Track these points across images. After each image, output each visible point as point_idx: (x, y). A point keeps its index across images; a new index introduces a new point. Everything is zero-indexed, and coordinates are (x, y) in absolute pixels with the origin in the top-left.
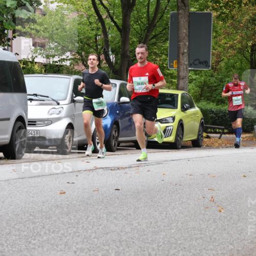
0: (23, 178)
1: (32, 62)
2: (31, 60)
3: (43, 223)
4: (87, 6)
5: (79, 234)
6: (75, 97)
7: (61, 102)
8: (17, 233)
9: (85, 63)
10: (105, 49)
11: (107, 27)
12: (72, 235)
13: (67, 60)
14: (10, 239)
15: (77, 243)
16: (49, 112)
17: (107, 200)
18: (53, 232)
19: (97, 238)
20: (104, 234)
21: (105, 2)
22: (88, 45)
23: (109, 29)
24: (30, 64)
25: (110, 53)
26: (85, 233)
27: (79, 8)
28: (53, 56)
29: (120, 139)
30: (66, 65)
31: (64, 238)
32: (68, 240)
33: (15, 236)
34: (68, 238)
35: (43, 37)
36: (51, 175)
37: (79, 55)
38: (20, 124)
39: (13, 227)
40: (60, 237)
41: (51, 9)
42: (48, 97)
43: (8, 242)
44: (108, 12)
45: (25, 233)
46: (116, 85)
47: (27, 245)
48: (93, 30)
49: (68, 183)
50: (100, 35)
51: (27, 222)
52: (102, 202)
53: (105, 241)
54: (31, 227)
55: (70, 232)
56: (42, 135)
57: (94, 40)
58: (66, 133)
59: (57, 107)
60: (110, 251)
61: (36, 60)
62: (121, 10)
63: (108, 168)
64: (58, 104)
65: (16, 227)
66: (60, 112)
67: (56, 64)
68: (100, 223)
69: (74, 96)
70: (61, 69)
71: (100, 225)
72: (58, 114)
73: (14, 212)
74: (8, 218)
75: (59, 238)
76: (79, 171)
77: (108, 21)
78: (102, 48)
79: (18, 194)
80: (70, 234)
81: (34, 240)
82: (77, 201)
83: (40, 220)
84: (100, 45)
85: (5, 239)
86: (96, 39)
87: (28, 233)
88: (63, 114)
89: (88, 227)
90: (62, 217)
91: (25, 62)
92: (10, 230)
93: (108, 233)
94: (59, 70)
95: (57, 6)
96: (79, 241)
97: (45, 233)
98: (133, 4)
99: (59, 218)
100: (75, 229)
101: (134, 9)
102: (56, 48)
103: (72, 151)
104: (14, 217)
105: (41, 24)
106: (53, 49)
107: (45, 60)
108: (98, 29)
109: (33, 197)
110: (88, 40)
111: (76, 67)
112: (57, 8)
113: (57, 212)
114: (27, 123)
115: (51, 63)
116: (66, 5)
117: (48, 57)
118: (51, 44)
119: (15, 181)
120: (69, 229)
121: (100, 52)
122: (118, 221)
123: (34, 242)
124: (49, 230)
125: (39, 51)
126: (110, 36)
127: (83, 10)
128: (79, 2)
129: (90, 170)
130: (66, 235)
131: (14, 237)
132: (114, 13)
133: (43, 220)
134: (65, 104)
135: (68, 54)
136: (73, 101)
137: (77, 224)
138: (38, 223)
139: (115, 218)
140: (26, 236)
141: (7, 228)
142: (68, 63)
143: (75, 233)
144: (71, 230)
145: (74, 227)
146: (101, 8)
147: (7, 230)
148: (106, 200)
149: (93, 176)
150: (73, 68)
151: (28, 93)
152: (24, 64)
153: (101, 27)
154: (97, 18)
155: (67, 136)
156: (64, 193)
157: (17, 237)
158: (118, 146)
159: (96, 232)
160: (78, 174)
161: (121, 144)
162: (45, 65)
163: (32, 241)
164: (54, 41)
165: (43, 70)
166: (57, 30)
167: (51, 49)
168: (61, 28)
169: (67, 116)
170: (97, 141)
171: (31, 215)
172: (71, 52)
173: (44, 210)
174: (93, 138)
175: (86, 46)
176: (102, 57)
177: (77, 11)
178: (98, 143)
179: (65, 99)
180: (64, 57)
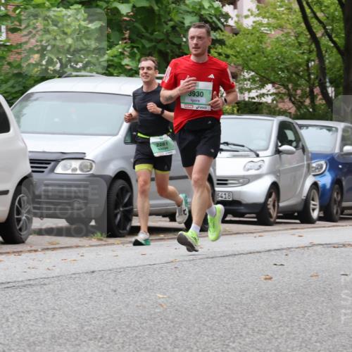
0: (212, 258)
3: (244, 320)
4: (295, 21)
5: (293, 336)
6: (280, 146)
7: (261, 153)
8: (210, 332)
9: (293, 99)
10: (320, 80)
11: (323, 49)
12: (284, 336)
13: (267, 95)
14: (201, 340)
16: (245, 166)
17: (331, 289)
18: (258, 333)
19: (319, 342)
20: (330, 336)
21: (320, 15)
22: (297, 74)
23: (326, 52)
25: (328, 84)
26: (303, 335)
27: (283, 23)
28: (249, 90)
29: (345, 204)
30: (266, 103)
31: (274, 340)
32: (280, 343)
33: (208, 336)
34: (279, 341)
35: (235, 64)
36: (250, 253)
37: (285, 88)
39: (204, 325)
40: (268, 339)
41: (245, 26)
42: (243, 146)
43: (198, 344)
44: (324, 27)
45: (221, 333)
46: (337, 129)
47: (224, 349)
48: (303, 53)
49: (275, 265)
50: (313, 60)
51: (222, 318)
52: (324, 291)
53: (331, 347)
54: (229, 325)
55: (281, 332)
56: (236, 198)
57: (306, 68)
58: (269, 195)
59: (256, 159)
62: (343, 25)
63: (330, 244)
64: (258, 156)
65: (208, 324)
66: (260, 166)
67: (254, 100)
68: (323, 321)
69: (280, 144)
70: (260, 107)
71: (324, 324)
72: (258, 169)
73: (204, 303)
74: (196, 312)
75: (267, 341)
76: (289, 248)
77: (325, 41)
78: (317, 78)
79: (208, 279)
80: (282, 335)
81: (234, 342)
82: (288, 289)
83: (240, 315)
84: (313, 74)
85: (195, 340)
86: (307, 65)
87: (224, 333)
88: (264, 169)
89: (306, 326)
90: (269, 312)
92: (200, 328)
93: (334, 335)
94: (257, 109)
95: (254, 22)
96: (295, 345)
97: (248, 333)
99: (265, 313)
100: (288, 329)
102: (253, 80)
103: (278, 220)
104: (204, 311)
105: (232, 47)
106: (249, 80)
108: (310, 52)
109: (228, 284)
110: (297, 67)
111: (280, 105)
112: (254, 24)
113: (262, 305)
114: (215, 182)
115: (247, 99)
116: (266, 20)
117: (241, 91)
118: (245, 74)
119: (202, 261)
120: (280, 328)
121: (314, 84)
123: (234, 345)
124: (253, 330)
126: (327, 61)
127: (289, 26)
128: (283, 16)
129: (304, 247)
130: (276, 336)
131: (206, 338)
132: (332, 30)
133: (244, 315)
134: (267, 156)
135: (269, 87)
136: (278, 152)
137: (291, 321)
138: (237, 320)
140: (222, 337)
141: (196, 325)
142: (269, 100)
143: (288, 333)
144: (283, 330)
145: (287, 326)
146: (314, 23)
147: (196, 329)
148: (329, 289)
149: (309, 255)
150: (277, 106)
153: (315, 49)
154: (309, 36)
155: (270, 199)
156: (271, 278)
157: (210, 339)
158: (342, 214)
159: (317, 334)
160: (288, 252)
161: (346, 212)
162: (238, 103)
163: (231, 344)
164: (250, 69)
165: (235, 109)
166: (254, 54)
167: (245, 80)
168: (259, 51)
169: (271, 172)
170: (312, 206)
171: (226, 308)
172: (273, 83)
173: (244, 302)
174: (306, 202)
175: (294, 75)
176: (317, 90)
177: (281, 27)
178: (314, 210)
179: (267, 149)
180: (264, 91)
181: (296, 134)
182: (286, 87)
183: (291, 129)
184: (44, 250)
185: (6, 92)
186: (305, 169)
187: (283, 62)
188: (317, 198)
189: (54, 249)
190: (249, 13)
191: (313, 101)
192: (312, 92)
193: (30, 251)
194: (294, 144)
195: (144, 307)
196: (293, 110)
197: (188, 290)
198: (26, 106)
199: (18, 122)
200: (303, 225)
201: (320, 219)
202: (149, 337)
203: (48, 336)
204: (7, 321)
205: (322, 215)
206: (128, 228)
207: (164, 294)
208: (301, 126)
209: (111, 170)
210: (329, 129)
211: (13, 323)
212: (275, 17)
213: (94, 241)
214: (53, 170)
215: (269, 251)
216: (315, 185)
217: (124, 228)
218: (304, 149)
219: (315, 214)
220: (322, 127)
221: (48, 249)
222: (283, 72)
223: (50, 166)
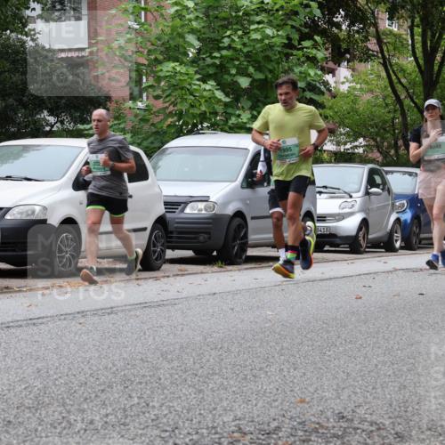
0: (313, 281)
1: (320, 150)
3: (338, 332)
4: (383, 86)
5: (379, 345)
6: (370, 189)
7: (354, 195)
8: (310, 343)
9: (380, 150)
10: (403, 134)
11: (406, 108)
13: (360, 147)
14: (302, 350)
15: (378, 356)
16: (340, 206)
17: (410, 306)
18: (349, 343)
19: (400, 350)
20: (409, 345)
21: (403, 81)
22: (384, 129)
23: (408, 111)
24: (318, 153)
26: (387, 344)
27: (373, 88)
28: (345, 144)
29: (422, 236)
30: (359, 153)
31: (363, 349)
32: (368, 351)
33: (308, 346)
34: (367, 349)
36: (345, 277)
39: (305, 336)
40: (358, 348)
42: (339, 189)
43: (300, 353)
44: (407, 91)
45: (319, 343)
47: (322, 357)
48: (389, 112)
49: (365, 286)
50: (398, 118)
51: (321, 331)
52: (404, 308)
53: (409, 354)
54: (325, 337)
55: (369, 342)
56: (333, 232)
57: (391, 124)
58: (360, 229)
59: (350, 200)
60: (416, 365)
61: (325, 148)
63: (409, 269)
64: (351, 197)
65: (308, 336)
66: (353, 206)
67: (348, 151)
68: (403, 332)
69: (369, 187)
70: (353, 156)
71: (404, 335)
72: (351, 208)
73: (305, 319)
74: (299, 326)
75: (357, 350)
76: (376, 273)
77: (407, 102)
78: (400, 132)
79: (309, 299)
80: (369, 345)
81: (330, 351)
82: (375, 307)
83: (335, 329)
84: (398, 129)
85: (297, 349)
86: (393, 122)
87: (322, 343)
88: (357, 207)
89: (389, 337)
90: (359, 326)
92: (302, 340)
93: (412, 345)
94: (351, 159)
95: (349, 87)
96: (380, 353)
97: (341, 343)
98: (437, 82)
99: (355, 326)
100: (375, 340)
101: (438, 86)
102: (347, 134)
103: (367, 250)
104: (306, 325)
105: (331, 108)
106: (345, 135)
107: (335, 147)
108: (395, 111)
109: (325, 303)
110: (384, 124)
111: (370, 155)
112: (349, 89)
113: (353, 320)
114: (316, 219)
115: (342, 150)
116: (359, 85)
117: (338, 144)
118: (341, 129)
119: (304, 284)
120: (368, 339)
121: (398, 137)
122: (424, 330)
123: (330, 353)
124: (346, 340)
126: (409, 118)
127: (378, 90)
128: (373, 82)
129: (388, 272)
130: (364, 345)
131: (306, 347)
132: (413, 93)
133: (338, 328)
134: (358, 197)
135: (361, 140)
136: (367, 193)
137: (377, 333)
138: (333, 332)
139: (421, 327)
140: (320, 346)
141: (299, 337)
143: (374, 343)
144: (371, 340)
145: (374, 337)
146: (399, 87)
147: (299, 340)
149: (392, 279)
150: (367, 156)
151: (317, 184)
153: (399, 109)
154: (394, 98)
155: (361, 233)
156: (360, 298)
157: (310, 348)
158: (420, 244)
159: (398, 344)
160: (375, 276)
161: (423, 242)
162: (335, 154)
163: (327, 352)
164: (345, 126)
165: (333, 159)
166: (349, 113)
167: (341, 134)
168: (353, 111)
169: (362, 210)
170: (395, 238)
171: (324, 323)
172: (364, 137)
173: (339, 317)
174: (391, 234)
175: (382, 131)
176: (400, 142)
177: (371, 91)
178: (396, 241)
179: (359, 191)
180: (357, 143)
181: (383, 178)
182: (375, 140)
183: (378, 174)
184: (174, 276)
185: (147, 148)
186: (390, 207)
187: (373, 120)
188: (399, 231)
189: (183, 275)
190: (345, 80)
191: (397, 152)
192: (396, 143)
193: (164, 277)
194: (381, 187)
195: (256, 322)
196: (380, 159)
197: (292, 308)
198: (161, 159)
199: (155, 172)
200: (387, 254)
201: (402, 248)
202: (259, 347)
203: (177, 346)
204: (145, 334)
205: (403, 245)
206: (244, 257)
207: (273, 311)
208: (387, 172)
209: (230, 210)
210: (410, 174)
211: (149, 336)
212: (367, 83)
213: (215, 268)
214: (183, 210)
215: (360, 275)
216: (398, 220)
217: (241, 258)
218: (389, 191)
219: (398, 245)
220: (405, 173)
221: (178, 275)
222: (372, 127)
223: (180, 208)
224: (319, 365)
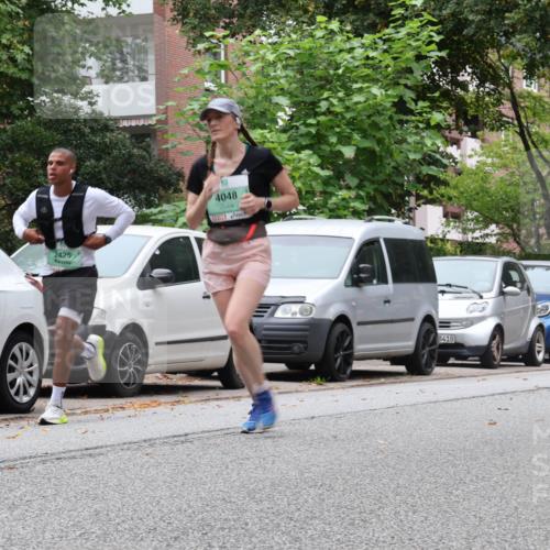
0: (435, 402)
1: (442, 240)
2: (441, 236)
3: (467, 466)
4: (520, 160)
5: (519, 482)
6: (505, 288)
7: (484, 295)
8: (433, 479)
9: (518, 239)
10: (546, 219)
12: (509, 483)
13: (492, 235)
14: (423, 488)
15: (518, 496)
16: (468, 309)
18: (482, 480)
21: (546, 154)
22: (522, 213)
24: (440, 243)
27: (508, 163)
28: (473, 231)
30: (490, 243)
31: (498, 488)
32: (505, 491)
33: (430, 483)
34: (504, 487)
35: (457, 204)
36: (474, 397)
38: (428, 326)
39: (426, 471)
40: (492, 486)
41: (469, 166)
42: (466, 288)
45: (444, 480)
47: (447, 497)
48: (528, 193)
49: (500, 409)
50: (539, 200)
51: (445, 465)
54: (452, 472)
55: (506, 479)
56: (459, 341)
57: (531, 207)
58: (493, 337)
59: (480, 301)
61: (448, 237)
64: (481, 297)
65: (430, 470)
66: (484, 308)
67: (477, 241)
69: (504, 285)
70: (483, 247)
72: (482, 311)
73: (426, 450)
74: (418, 458)
75: (492, 488)
76: (513, 392)
78: (542, 217)
80: (507, 482)
81: (457, 489)
82: (513, 434)
83: (463, 462)
84: (539, 213)
85: (417, 488)
86: (533, 205)
87: (447, 480)
88: (488, 310)
90: (493, 458)
91: (433, 240)
92: (422, 475)
94: (480, 250)
95: (478, 162)
96: (520, 492)
97: (472, 481)
99: (489, 459)
100: (513, 476)
102: (476, 220)
103: (502, 363)
104: (427, 457)
105: (455, 187)
106: (472, 221)
107: (461, 235)
108: (535, 191)
109: (451, 429)
111: (505, 246)
112: (478, 164)
113: (485, 451)
114: (438, 324)
115: (470, 239)
116: (490, 159)
117: (465, 231)
118: (469, 214)
119: (424, 406)
120: (505, 475)
121: (539, 224)
123: (457, 493)
124: (477, 477)
125: (452, 224)
127: (513, 166)
128: (508, 155)
129: (528, 391)
130: (501, 483)
131: (428, 485)
133: (468, 461)
134: (491, 298)
135: (493, 227)
136: (502, 293)
137: (516, 468)
138: (461, 466)
140: (445, 484)
141: (418, 472)
142: (493, 240)
143: (513, 480)
144: (508, 477)
145: (512, 473)
146: (539, 162)
147: (418, 476)
149: (535, 399)
150: (501, 247)
151: (439, 282)
152: (431, 242)
153: (540, 188)
154: (534, 176)
155: (494, 342)
156: (495, 423)
157: (433, 486)
160: (513, 396)
162: (461, 243)
163: (454, 491)
164: (473, 210)
165: (458, 250)
166: (478, 194)
167: (469, 220)
168: (482, 191)
169: (495, 314)
170: (537, 349)
171: (449, 454)
172: (497, 223)
173: (467, 448)
174: (531, 344)
175: (519, 215)
176: (542, 230)
177: (506, 167)
178: (539, 352)
179: (491, 290)
180: (487, 231)
181: (521, 274)
182: (510, 227)
183: (516, 270)
186: (530, 310)
187: (507, 202)
188: (542, 340)
190: (473, 153)
191: (538, 241)
192: (537, 231)
194: (519, 285)
195: (365, 454)
196: (517, 250)
200: (528, 368)
201: (545, 361)
202: (370, 484)
203: (268, 483)
204: (227, 467)
205: (547, 357)
206: (348, 372)
207: (385, 440)
208: (526, 267)
209: (331, 314)
212: (500, 157)
213: (313, 386)
214: (272, 314)
215: (493, 395)
216: (540, 326)
217: (345, 373)
218: (529, 290)
219: (540, 357)
220: (548, 267)
222: (507, 211)
223: (270, 311)
224: (445, 507)
